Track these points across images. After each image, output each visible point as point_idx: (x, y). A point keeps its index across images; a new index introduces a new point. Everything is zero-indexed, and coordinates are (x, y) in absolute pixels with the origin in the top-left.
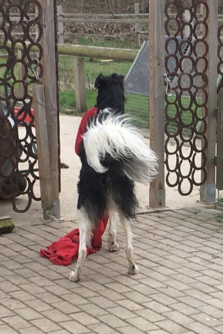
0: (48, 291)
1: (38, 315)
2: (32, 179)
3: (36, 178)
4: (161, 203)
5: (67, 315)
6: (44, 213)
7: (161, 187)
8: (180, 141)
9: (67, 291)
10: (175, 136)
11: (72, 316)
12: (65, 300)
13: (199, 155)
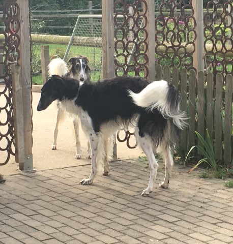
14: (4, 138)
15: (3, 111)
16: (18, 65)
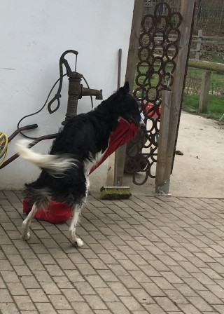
0: (147, 250)
1: (135, 268)
2: (151, 161)
3: (154, 160)
5: (158, 271)
6: (156, 188)
9: (162, 253)
11: (162, 273)
12: (159, 259)
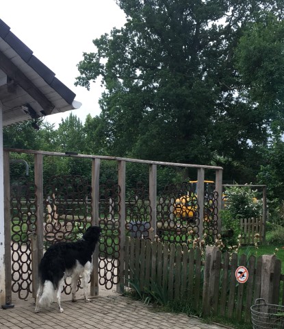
4: (96, 294)
7: (97, 285)
8: (106, 262)
10: (103, 260)
13: (116, 269)
14: (25, 282)
15: (25, 264)
16: (35, 234)
